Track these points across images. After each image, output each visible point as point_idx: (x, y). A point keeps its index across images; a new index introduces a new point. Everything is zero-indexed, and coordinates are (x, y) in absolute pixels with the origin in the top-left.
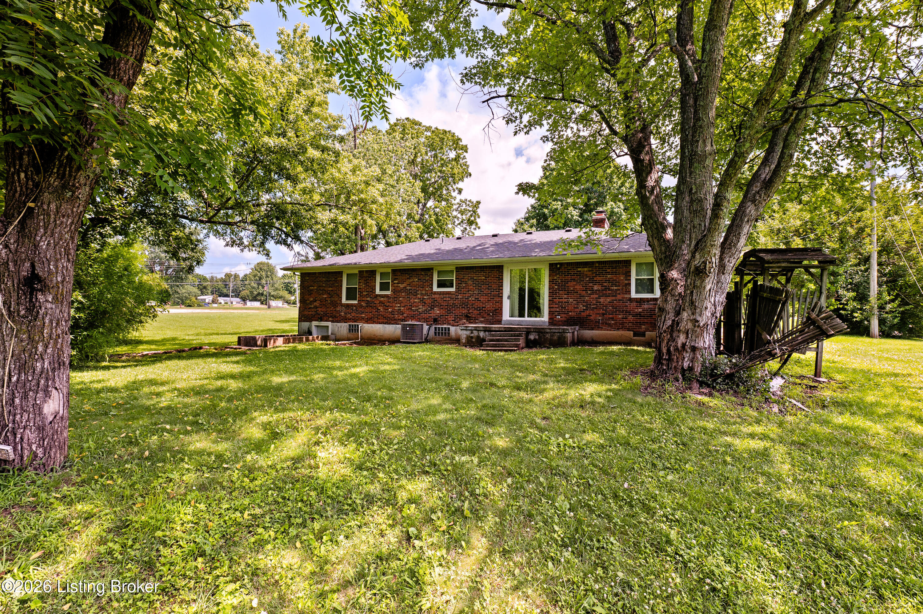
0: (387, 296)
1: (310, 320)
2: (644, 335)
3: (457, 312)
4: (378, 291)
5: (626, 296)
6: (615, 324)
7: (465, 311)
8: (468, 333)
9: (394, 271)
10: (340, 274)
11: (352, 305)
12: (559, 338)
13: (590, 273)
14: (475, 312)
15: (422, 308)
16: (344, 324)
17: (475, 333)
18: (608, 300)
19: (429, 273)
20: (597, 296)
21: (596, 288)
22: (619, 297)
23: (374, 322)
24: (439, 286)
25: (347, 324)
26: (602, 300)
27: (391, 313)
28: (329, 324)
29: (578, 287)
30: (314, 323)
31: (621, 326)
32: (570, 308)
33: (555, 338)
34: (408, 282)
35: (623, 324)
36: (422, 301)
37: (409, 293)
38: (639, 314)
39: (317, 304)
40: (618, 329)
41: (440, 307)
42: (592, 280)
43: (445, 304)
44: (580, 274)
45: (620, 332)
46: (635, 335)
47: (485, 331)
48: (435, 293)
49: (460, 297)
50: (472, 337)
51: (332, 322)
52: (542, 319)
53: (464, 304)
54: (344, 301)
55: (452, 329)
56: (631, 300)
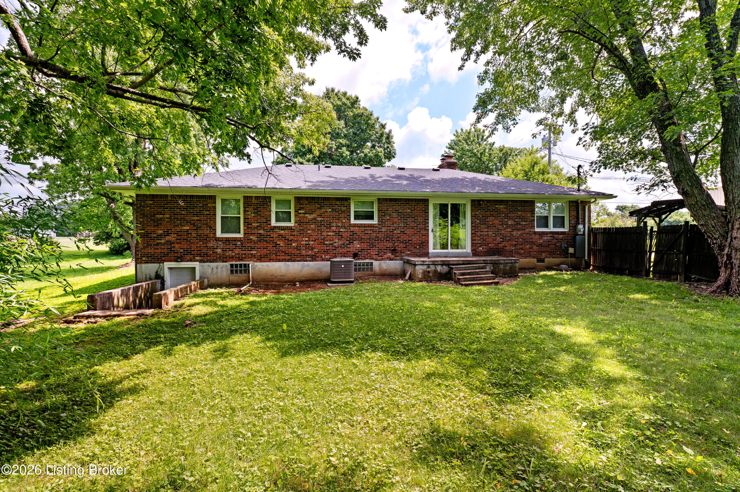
0: (290, 228)
1: (160, 260)
2: (543, 261)
3: (381, 245)
4: (274, 223)
5: (532, 230)
6: (525, 253)
7: (389, 245)
8: (425, 267)
9: (298, 199)
10: (213, 198)
11: (235, 239)
12: (511, 268)
13: (505, 210)
14: (401, 245)
15: (337, 242)
16: (221, 264)
17: (432, 268)
18: (519, 233)
19: (346, 203)
20: (510, 230)
21: (510, 222)
22: (527, 231)
23: (270, 260)
24: (356, 217)
25: (228, 264)
26: (514, 233)
27: (298, 248)
28: (196, 265)
29: (496, 222)
30: (167, 265)
31: (528, 255)
32: (490, 240)
33: (508, 268)
34: (318, 212)
35: (530, 252)
36: (339, 234)
37: (320, 225)
38: (541, 245)
39: (172, 238)
40: (526, 257)
41: (361, 240)
42: (507, 217)
43: (366, 237)
44: (497, 210)
45: (528, 260)
46: (538, 261)
47: (442, 265)
48: (355, 225)
49: (383, 230)
50: (429, 272)
51: (201, 261)
52: (465, 251)
53: (388, 237)
54: (219, 234)
55: (376, 264)
56: (535, 233)
